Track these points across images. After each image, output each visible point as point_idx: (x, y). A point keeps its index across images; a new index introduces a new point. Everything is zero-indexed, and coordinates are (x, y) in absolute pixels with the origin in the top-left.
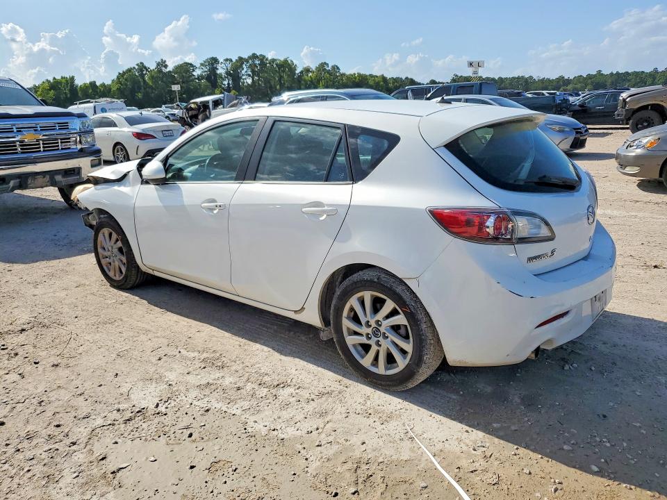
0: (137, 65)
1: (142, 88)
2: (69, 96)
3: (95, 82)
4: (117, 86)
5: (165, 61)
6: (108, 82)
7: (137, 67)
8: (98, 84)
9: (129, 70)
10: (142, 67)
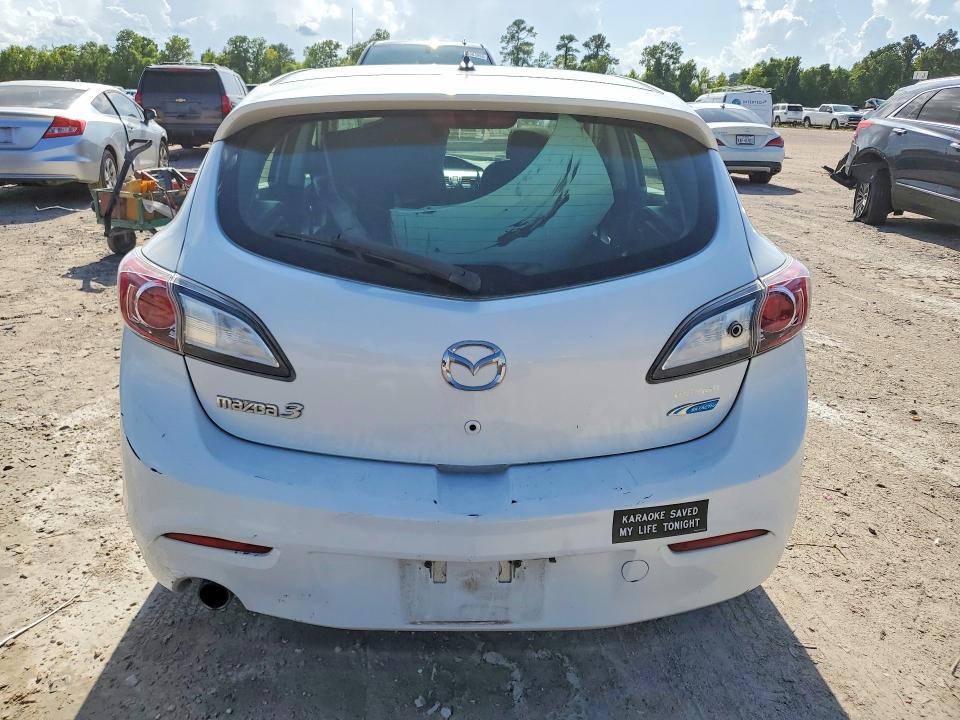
0: (905, 39)
1: (902, 76)
2: (786, 84)
3: (828, 65)
4: (859, 73)
5: (956, 33)
6: (848, 67)
7: (903, 43)
8: (832, 68)
9: (890, 48)
10: (913, 42)
